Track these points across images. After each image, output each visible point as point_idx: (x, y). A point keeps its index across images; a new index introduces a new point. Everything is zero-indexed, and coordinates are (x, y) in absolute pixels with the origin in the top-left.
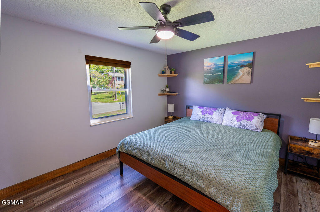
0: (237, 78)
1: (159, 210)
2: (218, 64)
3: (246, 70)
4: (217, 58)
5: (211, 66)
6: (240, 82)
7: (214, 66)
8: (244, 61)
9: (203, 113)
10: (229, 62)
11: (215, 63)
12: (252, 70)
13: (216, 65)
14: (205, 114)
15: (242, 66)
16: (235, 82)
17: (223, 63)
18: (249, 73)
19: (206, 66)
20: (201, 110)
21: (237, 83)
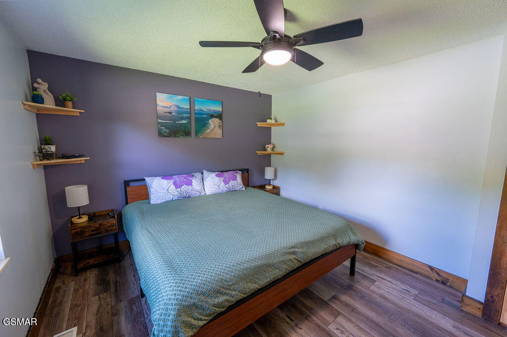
0: (209, 131)
1: (301, 329)
2: (181, 106)
3: (216, 121)
4: (180, 97)
5: (170, 107)
6: (212, 136)
7: (176, 109)
8: (214, 110)
9: (177, 186)
10: (197, 107)
11: (177, 104)
12: (222, 122)
13: (178, 107)
14: (180, 187)
15: (212, 116)
16: (206, 136)
17: (189, 107)
18: (220, 126)
19: (162, 107)
20: (173, 181)
21: (209, 137)
